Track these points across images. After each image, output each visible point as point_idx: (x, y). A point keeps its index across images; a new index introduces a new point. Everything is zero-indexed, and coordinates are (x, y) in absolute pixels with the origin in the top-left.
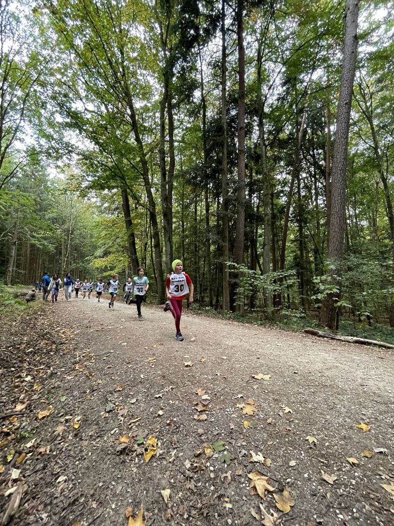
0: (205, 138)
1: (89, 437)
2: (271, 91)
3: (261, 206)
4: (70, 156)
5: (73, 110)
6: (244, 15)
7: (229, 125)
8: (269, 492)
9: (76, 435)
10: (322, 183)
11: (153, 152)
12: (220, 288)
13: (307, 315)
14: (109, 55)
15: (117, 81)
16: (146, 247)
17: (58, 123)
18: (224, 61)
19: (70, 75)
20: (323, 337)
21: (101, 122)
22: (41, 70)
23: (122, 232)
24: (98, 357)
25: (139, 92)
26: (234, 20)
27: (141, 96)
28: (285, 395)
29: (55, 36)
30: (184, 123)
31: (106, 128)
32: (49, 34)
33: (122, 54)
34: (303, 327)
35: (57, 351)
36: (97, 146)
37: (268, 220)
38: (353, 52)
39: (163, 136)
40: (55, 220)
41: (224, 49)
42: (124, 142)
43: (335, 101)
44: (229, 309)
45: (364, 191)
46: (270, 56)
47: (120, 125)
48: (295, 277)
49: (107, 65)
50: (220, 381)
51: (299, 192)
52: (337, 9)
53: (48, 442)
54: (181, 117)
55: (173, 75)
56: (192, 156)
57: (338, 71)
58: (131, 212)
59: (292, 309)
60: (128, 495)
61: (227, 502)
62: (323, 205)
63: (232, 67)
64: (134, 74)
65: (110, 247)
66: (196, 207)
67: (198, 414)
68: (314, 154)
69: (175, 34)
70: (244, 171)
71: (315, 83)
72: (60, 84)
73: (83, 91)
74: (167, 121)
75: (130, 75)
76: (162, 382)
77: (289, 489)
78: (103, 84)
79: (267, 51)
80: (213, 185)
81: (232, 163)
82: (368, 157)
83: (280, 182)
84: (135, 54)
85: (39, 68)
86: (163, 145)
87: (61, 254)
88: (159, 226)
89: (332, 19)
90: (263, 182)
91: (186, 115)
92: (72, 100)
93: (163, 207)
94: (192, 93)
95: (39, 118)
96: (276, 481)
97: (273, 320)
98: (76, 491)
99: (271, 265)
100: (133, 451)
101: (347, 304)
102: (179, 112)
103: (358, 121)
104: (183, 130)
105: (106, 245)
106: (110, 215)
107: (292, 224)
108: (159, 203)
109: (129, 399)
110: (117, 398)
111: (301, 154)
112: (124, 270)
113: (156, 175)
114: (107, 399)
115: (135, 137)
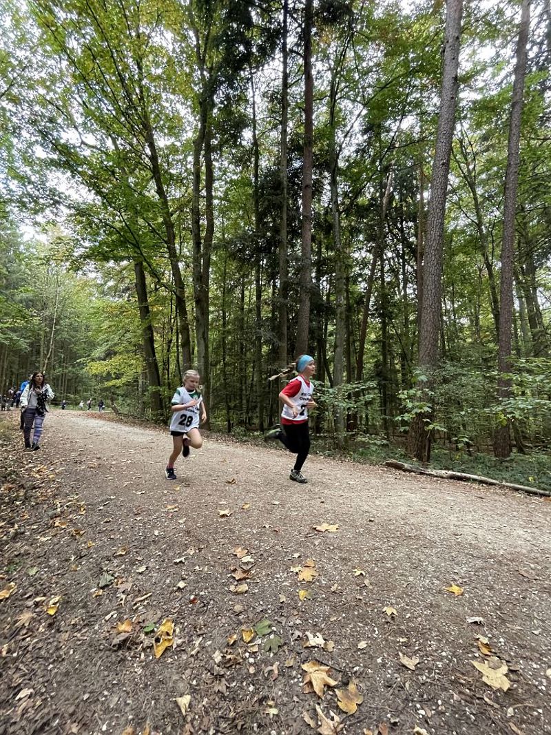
0: (257, 196)
1: (71, 626)
2: (348, 139)
3: (332, 294)
4: (57, 209)
5: (62, 141)
6: (313, 33)
7: (291, 180)
8: (329, 687)
9: (50, 626)
10: (412, 267)
11: (182, 211)
12: (275, 406)
13: (391, 442)
14: (120, 68)
15: (132, 106)
16: (169, 346)
17: (38, 159)
18: (285, 94)
19: (59, 91)
20: (410, 471)
21: (105, 163)
22: (15, 79)
23: (135, 324)
24: (91, 507)
25: (164, 125)
26: (300, 38)
27: (166, 131)
28: (356, 552)
29: (37, 32)
30: (228, 174)
31: (113, 173)
32: (28, 27)
33: (140, 68)
34: (385, 458)
35: (27, 499)
36: (99, 197)
37: (341, 313)
38: (452, 98)
39: (197, 190)
40: (30, 303)
41: (286, 76)
42: (140, 194)
43: (430, 159)
45: (465, 279)
46: (347, 93)
47: (134, 170)
48: (376, 391)
49: (117, 81)
51: (382, 277)
52: (433, 40)
53: (6, 638)
54: (223, 164)
55: (213, 105)
56: (239, 221)
57: (433, 121)
58: (148, 296)
59: (371, 435)
60: (128, 709)
61: (271, 707)
62: (413, 296)
63: (296, 102)
64: (157, 99)
65: (115, 345)
66: (243, 291)
67: (236, 583)
68: (402, 227)
69: (218, 48)
70: (309, 246)
71: (404, 133)
72: (44, 102)
73: (79, 115)
74: (203, 168)
75: (152, 100)
77: (356, 681)
78: (110, 108)
79: (343, 85)
80: (267, 262)
81: (294, 233)
82: (470, 235)
83: (358, 263)
84: (159, 71)
85: (10, 75)
86: (197, 202)
87: (38, 353)
88: (189, 317)
89: (428, 52)
90: (336, 262)
91: (230, 163)
92: (62, 128)
93: (195, 289)
94: (239, 133)
95: (9, 149)
96: (340, 671)
97: (345, 449)
98: (46, 711)
99: (345, 374)
100: (137, 644)
101: (441, 427)
102: (221, 156)
103: (458, 188)
104: (226, 183)
105: (110, 343)
106: (117, 299)
107: (372, 320)
108: (189, 284)
109: (134, 567)
110: (117, 566)
111: (385, 227)
112: (137, 378)
113: (186, 244)
114: (102, 569)
115: (156, 188)
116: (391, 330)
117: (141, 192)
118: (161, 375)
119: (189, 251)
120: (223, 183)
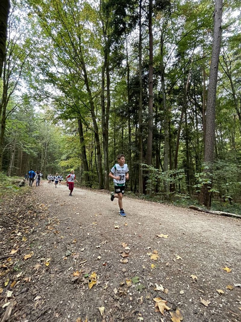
0: (129, 88)
1: (55, 272)
2: (169, 60)
3: (162, 130)
4: (48, 99)
5: (50, 72)
6: (152, 15)
7: (143, 80)
8: (167, 310)
9: (47, 270)
10: (200, 116)
11: (97, 97)
12: (137, 180)
13: (191, 197)
14: (72, 40)
15: (77, 55)
16: (92, 154)
17: (41, 79)
18: (140, 43)
19: (48, 51)
20: (202, 211)
21: (66, 79)
22: (32, 49)
23: (78, 145)
24: (62, 222)
25: (89, 61)
26: (147, 18)
27: (90, 64)
28: (177, 248)
29: (40, 29)
30: (116, 80)
31: (69, 83)
32: (37, 28)
33: (80, 39)
34: (189, 204)
35: (37, 217)
36: (64, 93)
37: (167, 138)
38: (219, 37)
39: (103, 88)
40: (38, 138)
41: (141, 35)
43: (208, 66)
44: (142, 193)
45: (227, 120)
46: (168, 40)
47: (78, 81)
48: (184, 173)
49: (71, 45)
50: (137, 238)
51: (186, 121)
52: (209, 11)
53: (30, 274)
54: (115, 77)
55: (110, 51)
56: (121, 100)
57: (210, 48)
58: (83, 133)
59: (182, 193)
60: (78, 310)
61: (140, 316)
62: (201, 129)
63: (146, 46)
64: (87, 51)
65: (70, 154)
66: (123, 130)
67: (122, 259)
68: (195, 98)
69: (112, 27)
70: (152, 108)
71: (196, 55)
72: (43, 57)
73: (56, 61)
74: (106, 78)
75: (84, 52)
76: (101, 238)
77: (180, 309)
78: (68, 57)
79: (166, 36)
80: (133, 117)
81: (145, 104)
82: (229, 100)
83: (174, 115)
84: (87, 39)
85: (31, 47)
86: (103, 93)
87: (41, 157)
88: (100, 142)
89: (206, 17)
90: (164, 115)
91: (117, 75)
92: (50, 66)
93: (103, 130)
94: (121, 62)
95: (30, 77)
96: (171, 303)
97: (170, 200)
98: (46, 306)
99: (169, 166)
100: (81, 282)
101: (216, 190)
102: (113, 73)
103: (222, 78)
104: (115, 84)
105: (68, 153)
106: (71, 135)
107: (181, 141)
108: (100, 128)
109: (80, 248)
110: (73, 247)
111: (187, 98)
112: (79, 168)
113: (99, 111)
114: (67, 248)
115: (86, 88)
116: (191, 145)
117: (80, 90)
118: (89, 166)
119: (100, 114)
120: (114, 84)
